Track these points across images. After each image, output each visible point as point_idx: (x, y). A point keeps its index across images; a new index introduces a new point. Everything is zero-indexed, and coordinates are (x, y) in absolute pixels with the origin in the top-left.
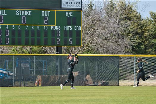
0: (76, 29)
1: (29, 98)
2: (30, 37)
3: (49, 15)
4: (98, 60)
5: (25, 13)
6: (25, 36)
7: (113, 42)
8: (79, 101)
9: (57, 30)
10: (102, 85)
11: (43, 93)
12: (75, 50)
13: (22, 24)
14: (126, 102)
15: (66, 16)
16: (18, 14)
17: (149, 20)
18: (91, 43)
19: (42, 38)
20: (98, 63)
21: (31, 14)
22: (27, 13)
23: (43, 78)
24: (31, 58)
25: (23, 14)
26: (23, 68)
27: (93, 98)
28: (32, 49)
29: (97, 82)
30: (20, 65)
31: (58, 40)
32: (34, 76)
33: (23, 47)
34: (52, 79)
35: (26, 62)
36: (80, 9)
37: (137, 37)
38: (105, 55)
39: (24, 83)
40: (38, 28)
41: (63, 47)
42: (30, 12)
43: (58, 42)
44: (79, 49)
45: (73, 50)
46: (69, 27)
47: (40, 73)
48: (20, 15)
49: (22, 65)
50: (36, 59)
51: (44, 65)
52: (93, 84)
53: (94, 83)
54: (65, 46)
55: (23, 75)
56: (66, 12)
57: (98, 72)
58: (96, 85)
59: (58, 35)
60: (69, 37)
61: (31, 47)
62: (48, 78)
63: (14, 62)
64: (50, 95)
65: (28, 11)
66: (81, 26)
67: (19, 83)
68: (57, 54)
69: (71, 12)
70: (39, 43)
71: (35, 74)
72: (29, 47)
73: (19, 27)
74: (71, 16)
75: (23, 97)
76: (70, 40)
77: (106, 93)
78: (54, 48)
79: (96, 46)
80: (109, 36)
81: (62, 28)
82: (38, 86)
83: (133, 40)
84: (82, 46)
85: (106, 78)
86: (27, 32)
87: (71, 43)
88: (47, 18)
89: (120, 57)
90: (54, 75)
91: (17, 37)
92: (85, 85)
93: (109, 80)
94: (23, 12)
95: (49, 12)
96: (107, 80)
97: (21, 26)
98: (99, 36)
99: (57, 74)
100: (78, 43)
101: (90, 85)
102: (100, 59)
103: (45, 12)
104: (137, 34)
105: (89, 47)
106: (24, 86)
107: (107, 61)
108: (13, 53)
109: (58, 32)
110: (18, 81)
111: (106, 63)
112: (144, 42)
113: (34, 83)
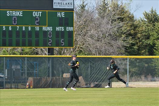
0: (68, 30)
1: (20, 101)
2: (21, 39)
3: (40, 16)
4: (91, 62)
5: (15, 14)
6: (16, 37)
7: (106, 43)
8: (72, 103)
9: (49, 31)
10: (94, 87)
11: (34, 95)
12: (67, 51)
13: (13, 25)
14: (119, 104)
15: (58, 16)
16: (8, 15)
17: (142, 21)
18: (83, 44)
19: (34, 39)
20: (91, 64)
21: (22, 15)
22: (18, 13)
23: (34, 80)
24: (23, 60)
25: (14, 14)
26: (14, 70)
27: (86, 100)
28: (23, 50)
29: (90, 84)
30: (11, 67)
31: (50, 41)
32: (25, 78)
33: (14, 49)
34: (43, 81)
35: (17, 64)
36: (73, 10)
37: (130, 38)
38: (98, 56)
39: (15, 85)
40: (30, 29)
41: (55, 48)
42: (21, 13)
43: (50, 44)
44: (71, 50)
45: (66, 51)
46: (61, 27)
47: (31, 74)
48: (11, 15)
49: (13, 67)
50: (28, 60)
51: (36, 66)
52: (86, 86)
53: (86, 84)
54: (57, 48)
55: (14, 77)
56: (58, 13)
57: (91, 74)
58: (89, 86)
59: (50, 36)
60: (61, 38)
61: (22, 48)
62: (40, 80)
63: (4, 64)
64: (42, 97)
65: (19, 12)
66: (73, 26)
67: (10, 85)
68: (49, 55)
69: (63, 13)
70: (30, 45)
71: (26, 76)
72: (20, 48)
73: (10, 28)
74: (63, 16)
75: (14, 100)
76: (62, 41)
77: (99, 95)
78: (45, 50)
79: (88, 47)
80: (102, 37)
81: (54, 29)
82: (29, 88)
83: (126, 41)
84: (74, 47)
85: (98, 79)
86: (18, 33)
87: (63, 44)
88: (38, 19)
89: (113, 58)
90: (46, 77)
91: (8, 38)
92: (78, 87)
93: (102, 82)
94: (14, 13)
95: (40, 12)
96: (100, 82)
97: (12, 27)
98: (92, 37)
99: (49, 76)
100: (70, 44)
101: (83, 86)
102: (93, 61)
103: (37, 12)
104: (130, 35)
105: (81, 48)
106: (16, 88)
107: (99, 62)
108: (4, 55)
109: (50, 33)
110: (9, 83)
111: (98, 65)
112: (137, 43)
113: (26, 85)
